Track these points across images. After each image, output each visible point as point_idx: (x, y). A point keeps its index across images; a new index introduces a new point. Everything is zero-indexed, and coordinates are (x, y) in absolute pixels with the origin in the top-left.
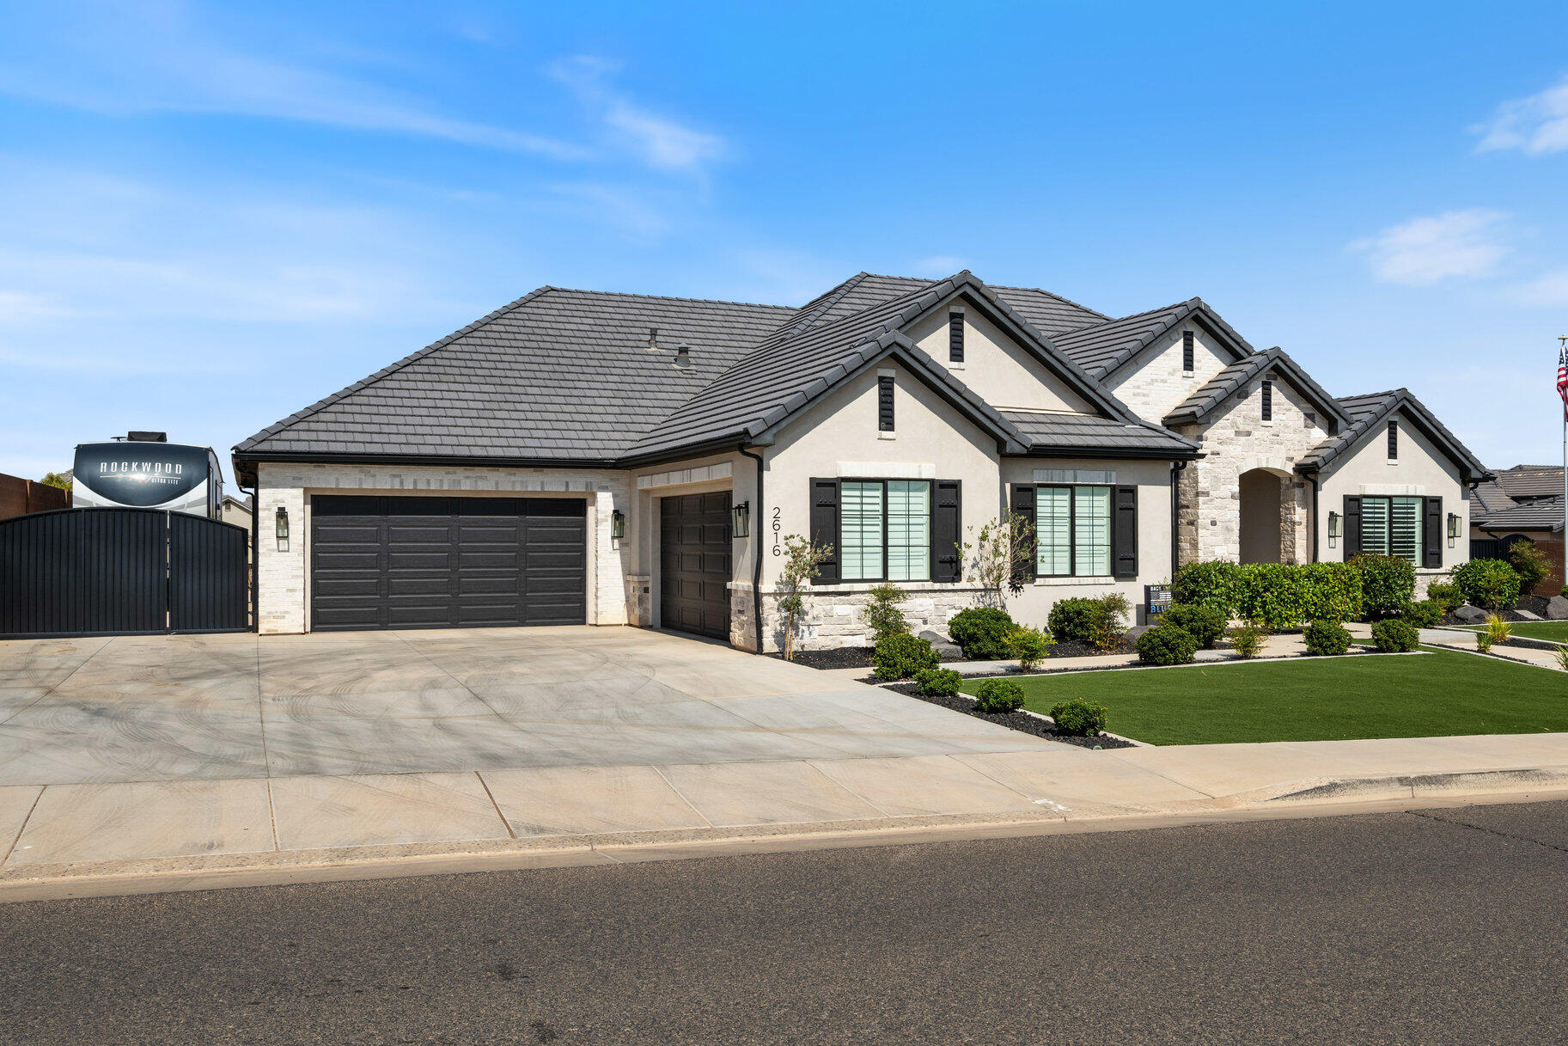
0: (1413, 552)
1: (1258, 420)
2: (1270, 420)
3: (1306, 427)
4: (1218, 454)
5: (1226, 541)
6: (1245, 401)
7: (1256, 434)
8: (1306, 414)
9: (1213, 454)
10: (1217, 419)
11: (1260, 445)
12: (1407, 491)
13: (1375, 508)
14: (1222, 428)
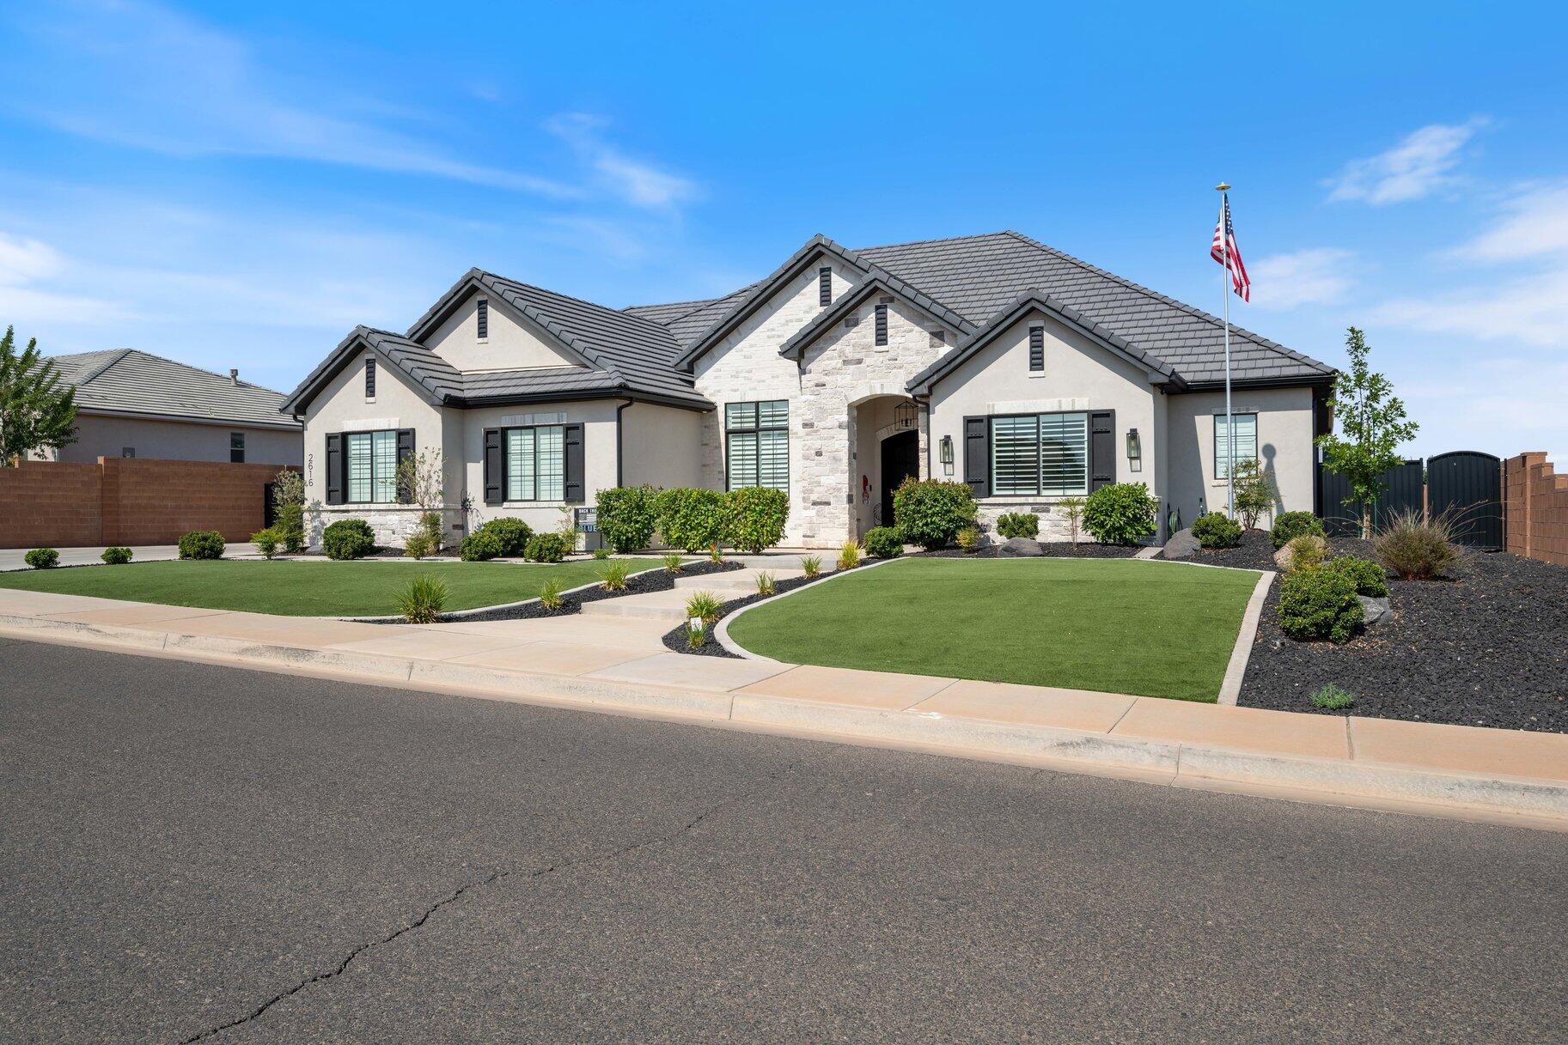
0: (1082, 478)
1: (870, 346)
2: (886, 344)
3: (931, 346)
4: (824, 385)
5: (834, 471)
6: (855, 329)
7: (868, 361)
8: (932, 333)
9: (817, 385)
10: (823, 350)
11: (874, 371)
12: (1060, 407)
13: (1014, 429)
14: (828, 359)
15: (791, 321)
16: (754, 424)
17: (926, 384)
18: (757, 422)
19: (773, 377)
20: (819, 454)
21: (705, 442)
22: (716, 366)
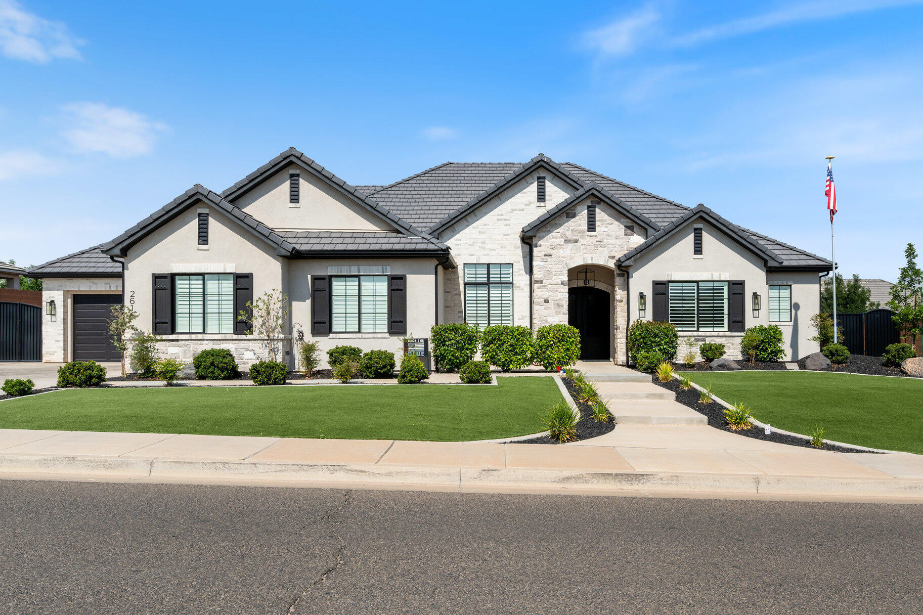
0: (723, 320)
1: (584, 232)
2: (595, 231)
3: (626, 234)
4: (551, 255)
5: (557, 313)
6: (573, 220)
7: (582, 241)
8: (625, 226)
9: (545, 255)
10: (550, 232)
11: (586, 248)
12: (712, 277)
13: (683, 290)
14: (553, 238)
15: (516, 210)
16: (486, 279)
17: (632, 259)
18: (488, 278)
19: (501, 247)
20: (547, 301)
21: (448, 290)
22: (456, 237)
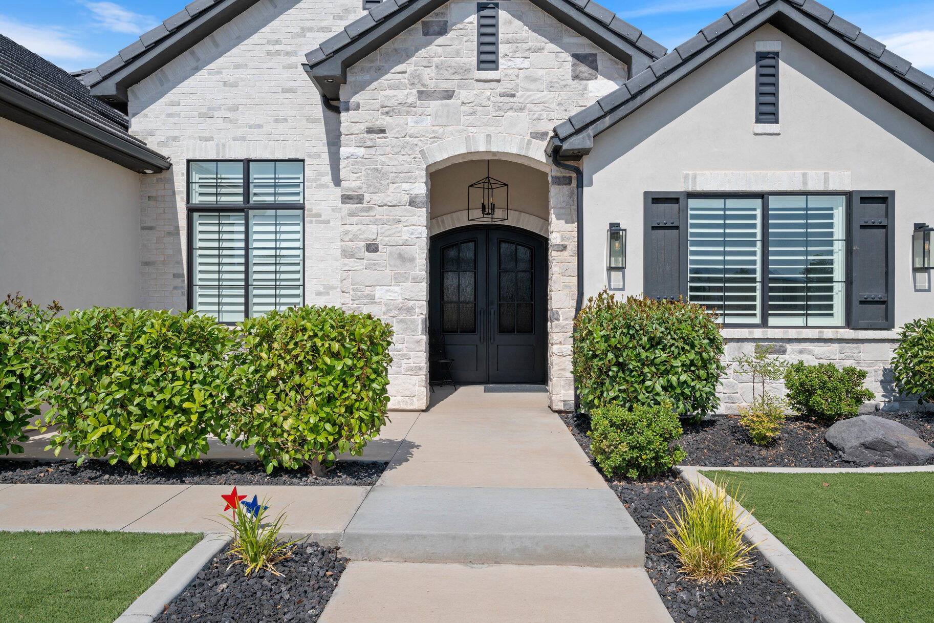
0: (830, 298)
1: (468, 71)
2: (497, 69)
3: (576, 77)
4: (383, 131)
5: (399, 279)
6: (441, 40)
7: (463, 95)
8: (575, 56)
9: (370, 131)
10: (381, 72)
11: (474, 113)
12: (805, 183)
13: (725, 217)
14: (391, 87)
15: (311, 30)
16: (241, 198)
17: (591, 131)
18: (247, 195)
19: (277, 121)
20: (372, 248)
21: (149, 224)
22: (171, 96)
